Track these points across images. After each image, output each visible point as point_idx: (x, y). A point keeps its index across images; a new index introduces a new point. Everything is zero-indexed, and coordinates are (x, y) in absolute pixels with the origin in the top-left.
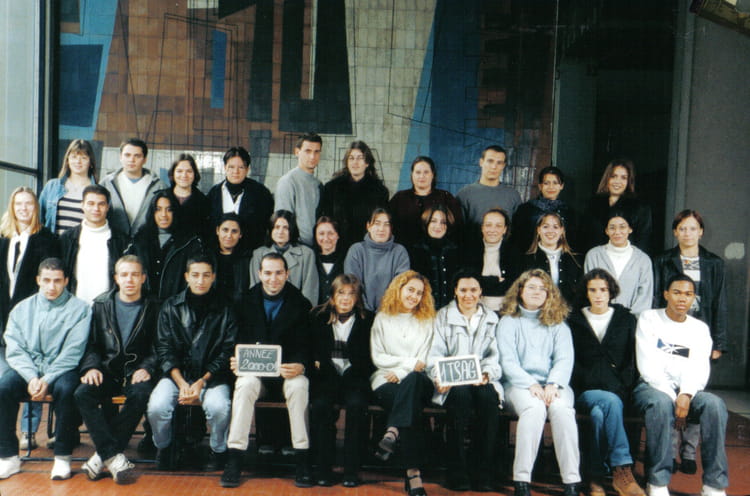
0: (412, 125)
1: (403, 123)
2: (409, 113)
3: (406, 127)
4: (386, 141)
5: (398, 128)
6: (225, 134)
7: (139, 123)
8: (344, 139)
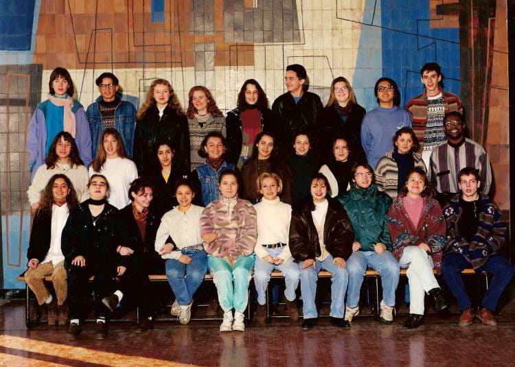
0: (362, 29)
1: (353, 28)
2: (359, 16)
3: (356, 31)
4: (336, 46)
5: (348, 33)
6: (168, 49)
7: (78, 43)
8: (292, 47)
